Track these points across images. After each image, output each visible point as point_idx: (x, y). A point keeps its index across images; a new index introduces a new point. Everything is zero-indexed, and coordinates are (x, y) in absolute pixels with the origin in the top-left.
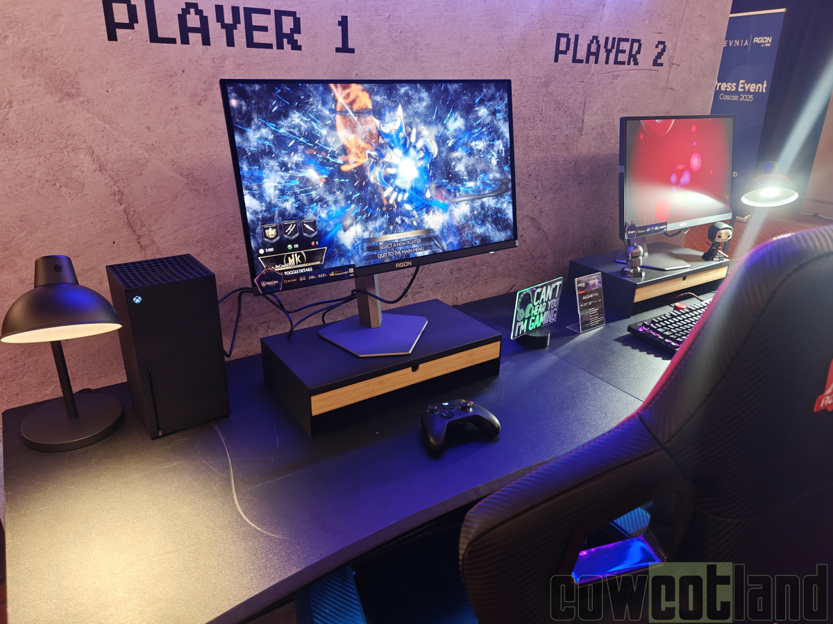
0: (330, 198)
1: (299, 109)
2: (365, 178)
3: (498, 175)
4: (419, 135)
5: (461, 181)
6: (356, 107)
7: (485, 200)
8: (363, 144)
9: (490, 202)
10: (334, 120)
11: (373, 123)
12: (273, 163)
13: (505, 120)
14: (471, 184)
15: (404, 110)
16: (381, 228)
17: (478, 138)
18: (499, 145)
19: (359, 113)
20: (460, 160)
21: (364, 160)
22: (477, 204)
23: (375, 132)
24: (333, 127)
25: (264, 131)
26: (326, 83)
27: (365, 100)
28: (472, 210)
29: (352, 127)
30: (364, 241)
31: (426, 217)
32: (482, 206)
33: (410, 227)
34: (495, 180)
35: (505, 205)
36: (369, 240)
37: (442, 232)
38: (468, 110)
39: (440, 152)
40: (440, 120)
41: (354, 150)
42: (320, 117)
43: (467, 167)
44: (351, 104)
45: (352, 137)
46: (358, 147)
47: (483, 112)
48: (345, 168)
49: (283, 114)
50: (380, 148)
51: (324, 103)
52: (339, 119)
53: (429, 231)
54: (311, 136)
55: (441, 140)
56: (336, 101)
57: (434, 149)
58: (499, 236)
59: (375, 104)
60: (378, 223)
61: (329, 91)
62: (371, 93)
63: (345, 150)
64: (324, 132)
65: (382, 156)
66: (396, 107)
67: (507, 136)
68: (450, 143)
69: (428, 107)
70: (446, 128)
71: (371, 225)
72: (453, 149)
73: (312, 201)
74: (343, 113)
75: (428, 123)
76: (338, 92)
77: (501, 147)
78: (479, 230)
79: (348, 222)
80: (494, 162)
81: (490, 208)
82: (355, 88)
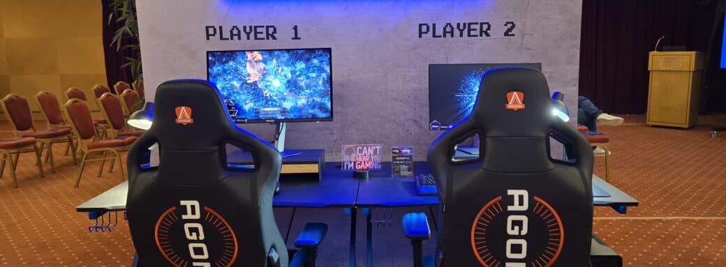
0: (241, 92)
1: (233, 60)
2: (256, 85)
3: (322, 88)
4: (282, 70)
5: (303, 90)
6: (255, 60)
7: (315, 98)
8: (257, 73)
9: (318, 99)
10: (246, 64)
11: (262, 65)
12: (221, 79)
13: (328, 65)
14: (308, 91)
15: (276, 60)
16: (262, 105)
17: (313, 72)
18: (324, 75)
19: (257, 62)
20: (302, 81)
21: (257, 79)
22: (311, 100)
23: (262, 68)
24: (245, 67)
25: (219, 68)
26: (244, 51)
27: (259, 56)
28: (308, 102)
29: (253, 67)
30: (253, 109)
31: (284, 103)
32: (313, 101)
33: (275, 106)
34: (321, 90)
35: (326, 102)
36: (256, 109)
37: (291, 109)
38: (308, 60)
39: (292, 77)
40: (293, 64)
41: (253, 75)
42: (240, 63)
43: (305, 84)
44: (253, 59)
45: (253, 70)
46: (254, 74)
47: (315, 61)
48: (248, 82)
49: (227, 62)
50: (264, 75)
51: (243, 58)
52: (248, 64)
53: (285, 108)
54: (236, 70)
55: (293, 72)
56: (247, 57)
57: (289, 76)
58: (322, 115)
59: (263, 58)
60: (260, 103)
61: (245, 54)
62: (262, 54)
63: (249, 75)
64: (242, 68)
65: (265, 78)
66: (272, 60)
67: (329, 71)
68: (298, 73)
69: (287, 59)
70: (296, 67)
71: (257, 104)
72: (299, 76)
73: (234, 93)
74: (250, 62)
75: (287, 65)
76: (249, 55)
77: (325, 76)
78: (311, 111)
79: (248, 101)
80: (321, 82)
81: (317, 102)
82: (255, 52)
